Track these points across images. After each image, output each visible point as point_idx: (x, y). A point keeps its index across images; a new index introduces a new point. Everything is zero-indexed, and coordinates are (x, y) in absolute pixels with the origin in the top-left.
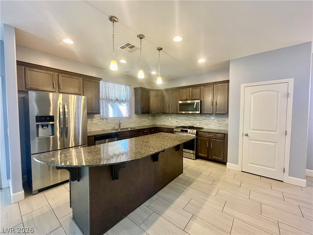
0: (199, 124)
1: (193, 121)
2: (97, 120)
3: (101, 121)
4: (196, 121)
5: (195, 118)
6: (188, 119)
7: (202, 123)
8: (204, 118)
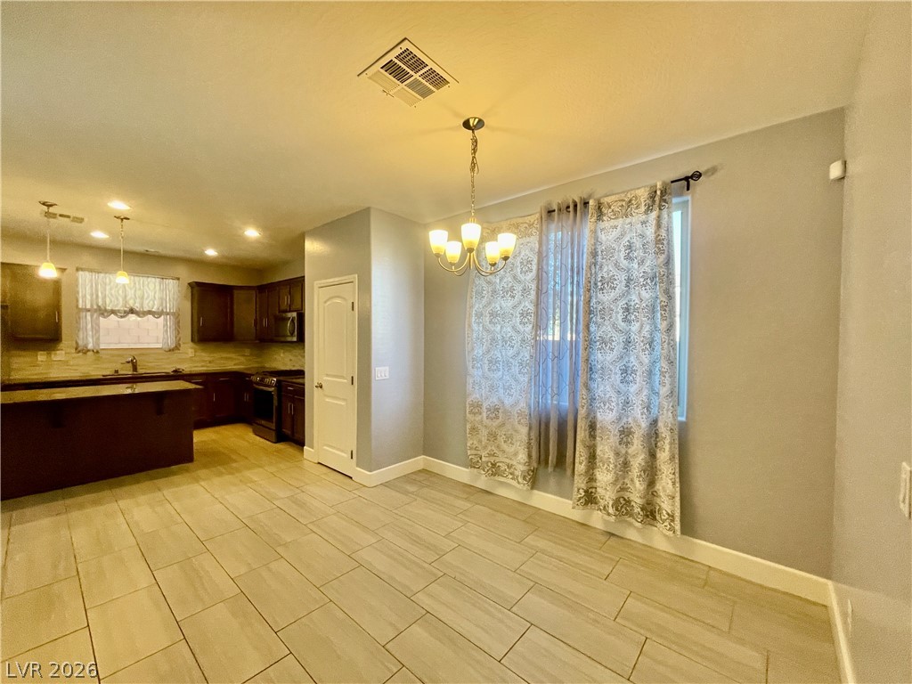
2: (66, 353)
3: (78, 357)
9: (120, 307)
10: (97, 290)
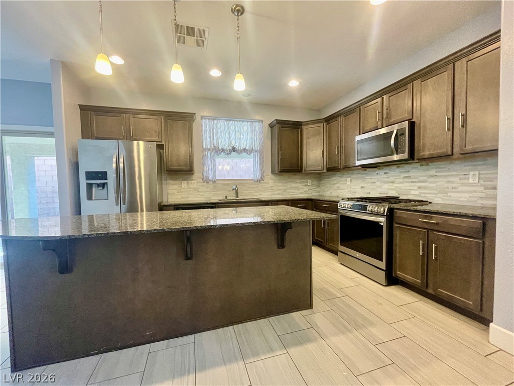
0: (417, 193)
1: (400, 183)
2: (197, 182)
3: (204, 186)
4: (408, 184)
5: (407, 175)
6: (388, 180)
7: (425, 188)
8: (432, 172)
9: (227, 146)
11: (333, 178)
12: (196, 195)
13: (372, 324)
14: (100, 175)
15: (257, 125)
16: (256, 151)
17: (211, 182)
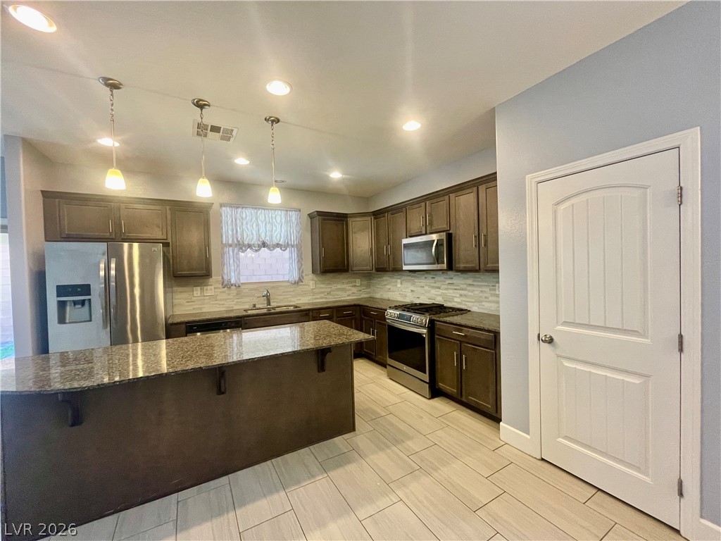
0: (459, 300)
1: (446, 289)
2: (215, 288)
3: (224, 292)
4: (451, 291)
5: (450, 281)
6: (435, 285)
7: (465, 296)
8: (470, 281)
9: (255, 241)
10: (236, 225)
11: (385, 278)
12: (214, 304)
13: (410, 438)
14: (79, 290)
15: (294, 215)
16: (292, 246)
17: (233, 287)
